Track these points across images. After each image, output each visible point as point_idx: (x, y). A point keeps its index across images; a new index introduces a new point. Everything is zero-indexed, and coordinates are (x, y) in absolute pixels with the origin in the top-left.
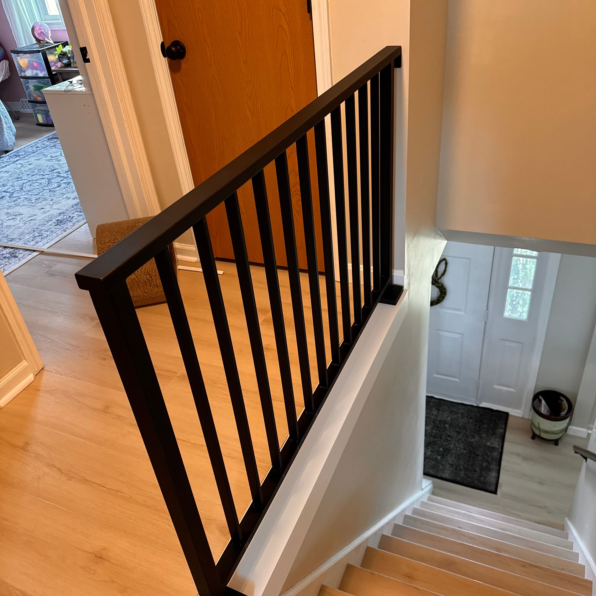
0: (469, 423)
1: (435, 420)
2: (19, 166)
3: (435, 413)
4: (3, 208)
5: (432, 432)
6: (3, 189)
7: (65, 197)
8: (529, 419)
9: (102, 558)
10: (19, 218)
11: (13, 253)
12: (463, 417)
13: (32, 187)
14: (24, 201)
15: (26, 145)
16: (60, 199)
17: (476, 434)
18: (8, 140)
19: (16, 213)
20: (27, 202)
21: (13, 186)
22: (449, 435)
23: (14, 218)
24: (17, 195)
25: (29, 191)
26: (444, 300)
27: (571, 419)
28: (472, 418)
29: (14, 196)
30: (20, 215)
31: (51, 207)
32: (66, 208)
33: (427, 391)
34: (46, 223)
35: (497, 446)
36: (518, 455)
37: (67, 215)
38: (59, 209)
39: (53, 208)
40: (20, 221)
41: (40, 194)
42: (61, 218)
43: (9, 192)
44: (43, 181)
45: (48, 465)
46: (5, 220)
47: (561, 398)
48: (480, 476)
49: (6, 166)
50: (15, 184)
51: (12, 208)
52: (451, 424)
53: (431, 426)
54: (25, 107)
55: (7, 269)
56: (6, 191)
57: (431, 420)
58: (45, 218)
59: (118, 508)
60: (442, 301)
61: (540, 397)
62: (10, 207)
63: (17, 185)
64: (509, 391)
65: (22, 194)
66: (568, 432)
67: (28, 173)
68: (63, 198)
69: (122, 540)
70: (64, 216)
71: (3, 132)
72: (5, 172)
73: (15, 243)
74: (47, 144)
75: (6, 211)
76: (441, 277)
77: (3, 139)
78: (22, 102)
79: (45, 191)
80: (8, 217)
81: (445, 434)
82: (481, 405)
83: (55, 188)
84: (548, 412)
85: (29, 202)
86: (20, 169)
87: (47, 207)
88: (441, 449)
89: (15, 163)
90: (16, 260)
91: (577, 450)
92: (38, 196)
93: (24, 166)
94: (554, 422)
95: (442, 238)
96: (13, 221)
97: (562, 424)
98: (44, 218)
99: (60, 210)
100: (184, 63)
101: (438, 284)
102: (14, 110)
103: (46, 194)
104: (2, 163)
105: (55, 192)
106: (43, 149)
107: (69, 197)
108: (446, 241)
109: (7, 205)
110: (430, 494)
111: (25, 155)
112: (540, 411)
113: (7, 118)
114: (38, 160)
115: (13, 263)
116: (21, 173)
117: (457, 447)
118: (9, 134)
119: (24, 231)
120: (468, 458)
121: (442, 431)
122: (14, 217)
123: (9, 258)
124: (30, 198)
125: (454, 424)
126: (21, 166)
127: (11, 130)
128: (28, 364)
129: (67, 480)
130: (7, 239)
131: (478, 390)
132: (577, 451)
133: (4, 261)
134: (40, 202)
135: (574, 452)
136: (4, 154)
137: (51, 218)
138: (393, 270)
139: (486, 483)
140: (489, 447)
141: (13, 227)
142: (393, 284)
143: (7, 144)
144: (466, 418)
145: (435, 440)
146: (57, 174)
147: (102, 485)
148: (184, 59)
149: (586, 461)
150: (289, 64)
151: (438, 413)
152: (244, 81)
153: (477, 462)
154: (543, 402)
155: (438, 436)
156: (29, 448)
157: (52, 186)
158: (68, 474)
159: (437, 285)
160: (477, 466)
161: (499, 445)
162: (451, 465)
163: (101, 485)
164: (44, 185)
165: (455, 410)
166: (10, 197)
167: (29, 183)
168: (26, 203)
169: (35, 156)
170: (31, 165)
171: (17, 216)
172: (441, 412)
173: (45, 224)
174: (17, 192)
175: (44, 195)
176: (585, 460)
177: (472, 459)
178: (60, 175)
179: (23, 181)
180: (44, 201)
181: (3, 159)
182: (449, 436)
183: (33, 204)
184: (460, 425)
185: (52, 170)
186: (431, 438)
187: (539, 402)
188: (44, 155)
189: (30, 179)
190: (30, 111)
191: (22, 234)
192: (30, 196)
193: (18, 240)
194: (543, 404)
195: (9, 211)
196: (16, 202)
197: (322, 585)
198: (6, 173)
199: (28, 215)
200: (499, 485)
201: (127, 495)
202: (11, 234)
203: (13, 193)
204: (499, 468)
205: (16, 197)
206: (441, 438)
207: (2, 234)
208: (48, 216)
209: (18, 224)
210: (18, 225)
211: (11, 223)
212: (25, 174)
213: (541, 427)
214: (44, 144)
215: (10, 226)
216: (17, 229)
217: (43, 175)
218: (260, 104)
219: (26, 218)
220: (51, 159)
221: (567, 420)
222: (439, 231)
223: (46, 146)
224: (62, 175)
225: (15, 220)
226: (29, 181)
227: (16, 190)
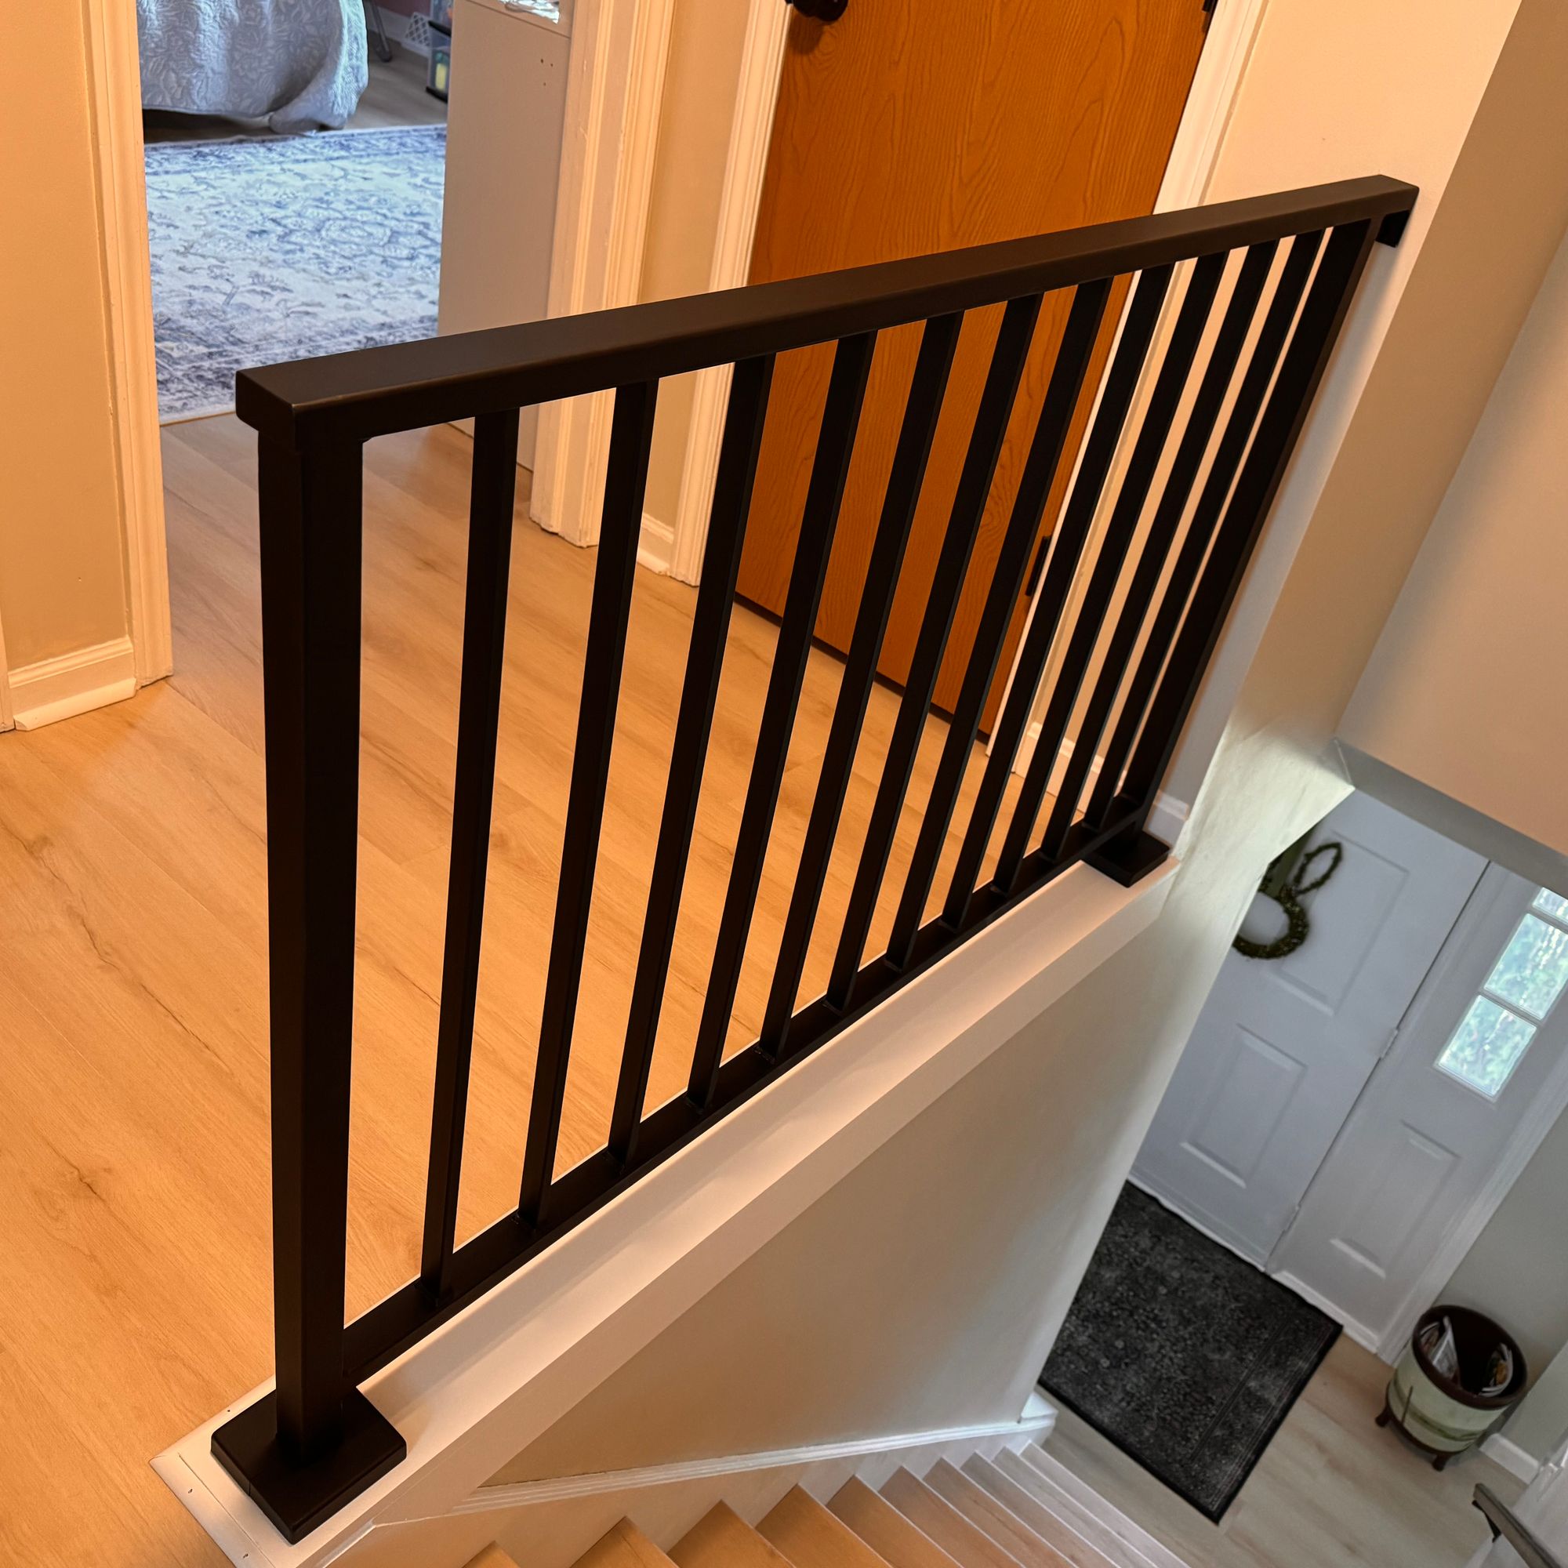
0: (1223, 1307)
1: (1137, 1263)
2: (338, 173)
3: (1145, 1242)
4: (250, 259)
5: (1115, 1290)
6: (272, 213)
7: (413, 288)
8: (1390, 1367)
9: (92, 1190)
10: (278, 296)
11: (224, 375)
12: (1214, 1286)
13: (344, 235)
14: (311, 261)
15: (379, 132)
16: (402, 290)
17: (1231, 1343)
18: (339, 99)
19: (278, 284)
20: (317, 266)
21: (299, 215)
22: (1156, 1316)
23: (267, 293)
24: (299, 240)
25: (334, 242)
26: (1292, 957)
27: (1506, 1416)
28: (1237, 1299)
29: (293, 238)
30: (285, 289)
31: (369, 301)
32: (402, 318)
33: (1135, 1169)
34: (337, 335)
35: (1273, 1401)
36: (1321, 1448)
37: (398, 334)
38: (385, 313)
39: (372, 306)
40: (277, 304)
41: (357, 260)
42: (381, 336)
43: (285, 226)
44: (378, 232)
45: (71, 912)
46: (241, 289)
47: (1504, 1347)
48: (1192, 1458)
49: (305, 161)
50: (308, 214)
51: (272, 266)
52: (1176, 1289)
53: (1118, 1273)
54: (419, 36)
55: (193, 406)
56: (278, 220)
57: (1126, 1256)
58: (341, 323)
59: (188, 1085)
60: (1285, 954)
61: (1446, 1321)
62: (270, 262)
63: (311, 217)
64: (1366, 1270)
65: (314, 243)
66: (1482, 1449)
67: (350, 198)
68: (408, 292)
69: (161, 1169)
70: (390, 334)
71: (334, 75)
72: (296, 174)
73: (242, 352)
74: (430, 145)
75: (256, 267)
76: (1307, 890)
77: (326, 93)
78: (416, 22)
79: (372, 257)
80: (254, 284)
81: (1148, 1309)
82: (1276, 1277)
83: (400, 259)
84: (1450, 1369)
85: (321, 269)
86: (336, 180)
87: (359, 296)
88: (1120, 1344)
89: (333, 162)
90: (225, 395)
91: (1483, 1499)
92: (348, 263)
93: (349, 177)
94: (1454, 1403)
95: (1344, 772)
96: (261, 298)
97: (1477, 1420)
98: (339, 319)
99: (388, 316)
100: (832, 34)
101: (1292, 906)
102: (387, 35)
103: (372, 265)
104: (301, 150)
105: (394, 267)
106: (413, 155)
107: (424, 293)
108: (1351, 789)
109: (265, 254)
110: (1036, 1441)
111: (363, 153)
112: (1430, 1357)
113: (358, 44)
114: (392, 175)
115: (212, 399)
116: (333, 190)
117: (1164, 1356)
118: (348, 86)
119: (276, 332)
120: (1181, 1397)
121: (1142, 1296)
122: (269, 290)
123: (209, 383)
124: (330, 259)
125: (1183, 1292)
126: (342, 173)
127: (356, 78)
128: (132, 651)
129: (100, 967)
130: (226, 335)
131: (1284, 1233)
132: (1482, 1501)
133: (195, 385)
134: (348, 280)
135: (1472, 1499)
136: (314, 131)
137: (356, 328)
138: (1159, 792)
139: (1202, 1482)
140: (1249, 1393)
141: (256, 315)
142: (1144, 829)
143: (332, 110)
144: (1220, 1291)
145: (1115, 1314)
146: (421, 227)
147: (177, 1017)
148: (835, 24)
149: (1494, 1540)
150: (1102, 131)
151: (1152, 1249)
152: (966, 137)
153: (1202, 1417)
154: (1449, 1337)
155: (1126, 1306)
156: (45, 852)
157: (395, 251)
158: (107, 953)
159: (1289, 905)
160: (1197, 1428)
161: (1279, 1399)
162: (1129, 1396)
163: (175, 1015)
164: (376, 241)
165: (1201, 1257)
166: (281, 238)
167: (343, 223)
168: (313, 267)
169: (386, 164)
170: (367, 182)
171: (276, 290)
172: (1161, 1248)
173: (334, 337)
174: (304, 234)
175: (365, 266)
176: (1492, 1536)
177: (1193, 1405)
178: (425, 230)
179: (331, 212)
180: (358, 278)
181: (307, 143)
182: (1155, 1319)
183: (327, 277)
184: (1199, 1303)
185: (412, 214)
186: (1107, 1304)
187: (1437, 1334)
188: (410, 169)
189: (348, 214)
190: (425, 50)
191: (267, 337)
192: (330, 254)
193: (251, 349)
194: (1445, 1343)
195: (262, 271)
196: (290, 256)
197: (625, 1517)
198: (299, 178)
199: (304, 300)
200: (1235, 1502)
201: (223, 1066)
202: (242, 329)
203: (291, 231)
204: (1253, 1458)
205: (295, 244)
206: (1131, 1314)
207: (221, 318)
208: (352, 319)
209: (269, 311)
210: (269, 314)
211: (256, 301)
212: (343, 196)
213: (1414, 1399)
214: (421, 143)
215: (248, 308)
216: (262, 323)
217: (385, 216)
218: (983, 212)
219: (295, 303)
220: (421, 186)
221: (1495, 1414)
222: (1339, 750)
223: (423, 149)
224: (431, 234)
225: (267, 297)
226: (345, 218)
227: (304, 227)
